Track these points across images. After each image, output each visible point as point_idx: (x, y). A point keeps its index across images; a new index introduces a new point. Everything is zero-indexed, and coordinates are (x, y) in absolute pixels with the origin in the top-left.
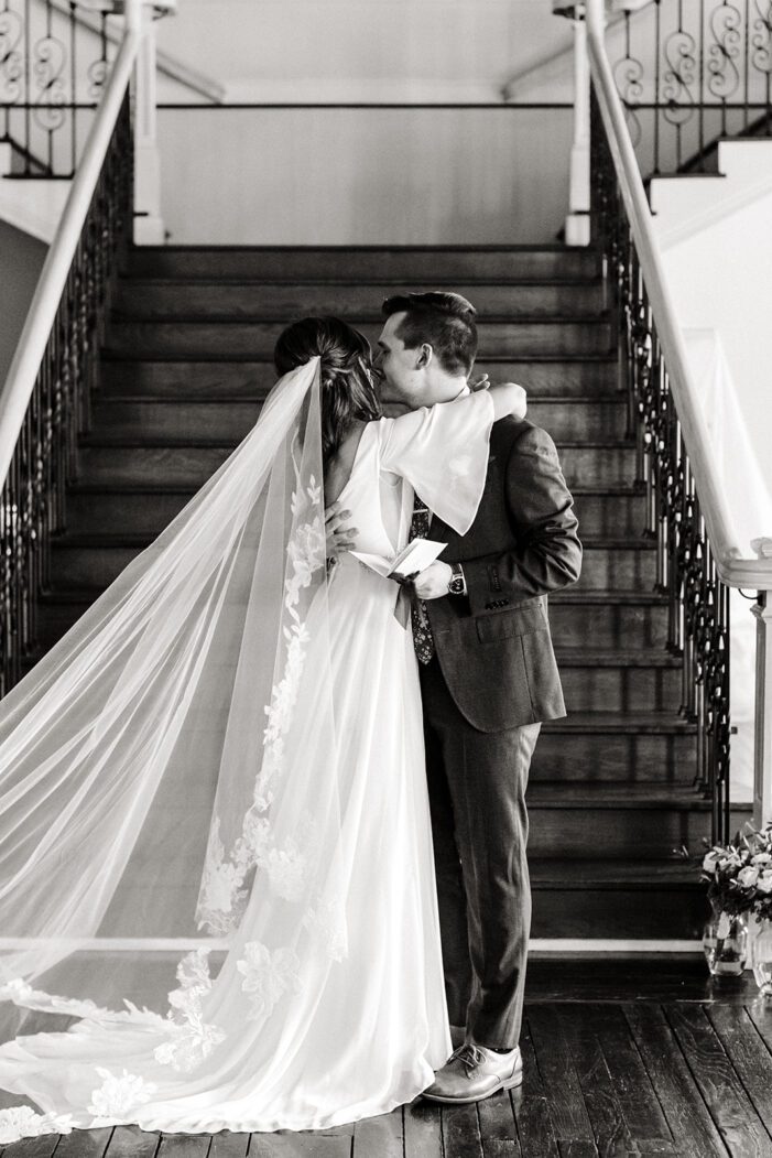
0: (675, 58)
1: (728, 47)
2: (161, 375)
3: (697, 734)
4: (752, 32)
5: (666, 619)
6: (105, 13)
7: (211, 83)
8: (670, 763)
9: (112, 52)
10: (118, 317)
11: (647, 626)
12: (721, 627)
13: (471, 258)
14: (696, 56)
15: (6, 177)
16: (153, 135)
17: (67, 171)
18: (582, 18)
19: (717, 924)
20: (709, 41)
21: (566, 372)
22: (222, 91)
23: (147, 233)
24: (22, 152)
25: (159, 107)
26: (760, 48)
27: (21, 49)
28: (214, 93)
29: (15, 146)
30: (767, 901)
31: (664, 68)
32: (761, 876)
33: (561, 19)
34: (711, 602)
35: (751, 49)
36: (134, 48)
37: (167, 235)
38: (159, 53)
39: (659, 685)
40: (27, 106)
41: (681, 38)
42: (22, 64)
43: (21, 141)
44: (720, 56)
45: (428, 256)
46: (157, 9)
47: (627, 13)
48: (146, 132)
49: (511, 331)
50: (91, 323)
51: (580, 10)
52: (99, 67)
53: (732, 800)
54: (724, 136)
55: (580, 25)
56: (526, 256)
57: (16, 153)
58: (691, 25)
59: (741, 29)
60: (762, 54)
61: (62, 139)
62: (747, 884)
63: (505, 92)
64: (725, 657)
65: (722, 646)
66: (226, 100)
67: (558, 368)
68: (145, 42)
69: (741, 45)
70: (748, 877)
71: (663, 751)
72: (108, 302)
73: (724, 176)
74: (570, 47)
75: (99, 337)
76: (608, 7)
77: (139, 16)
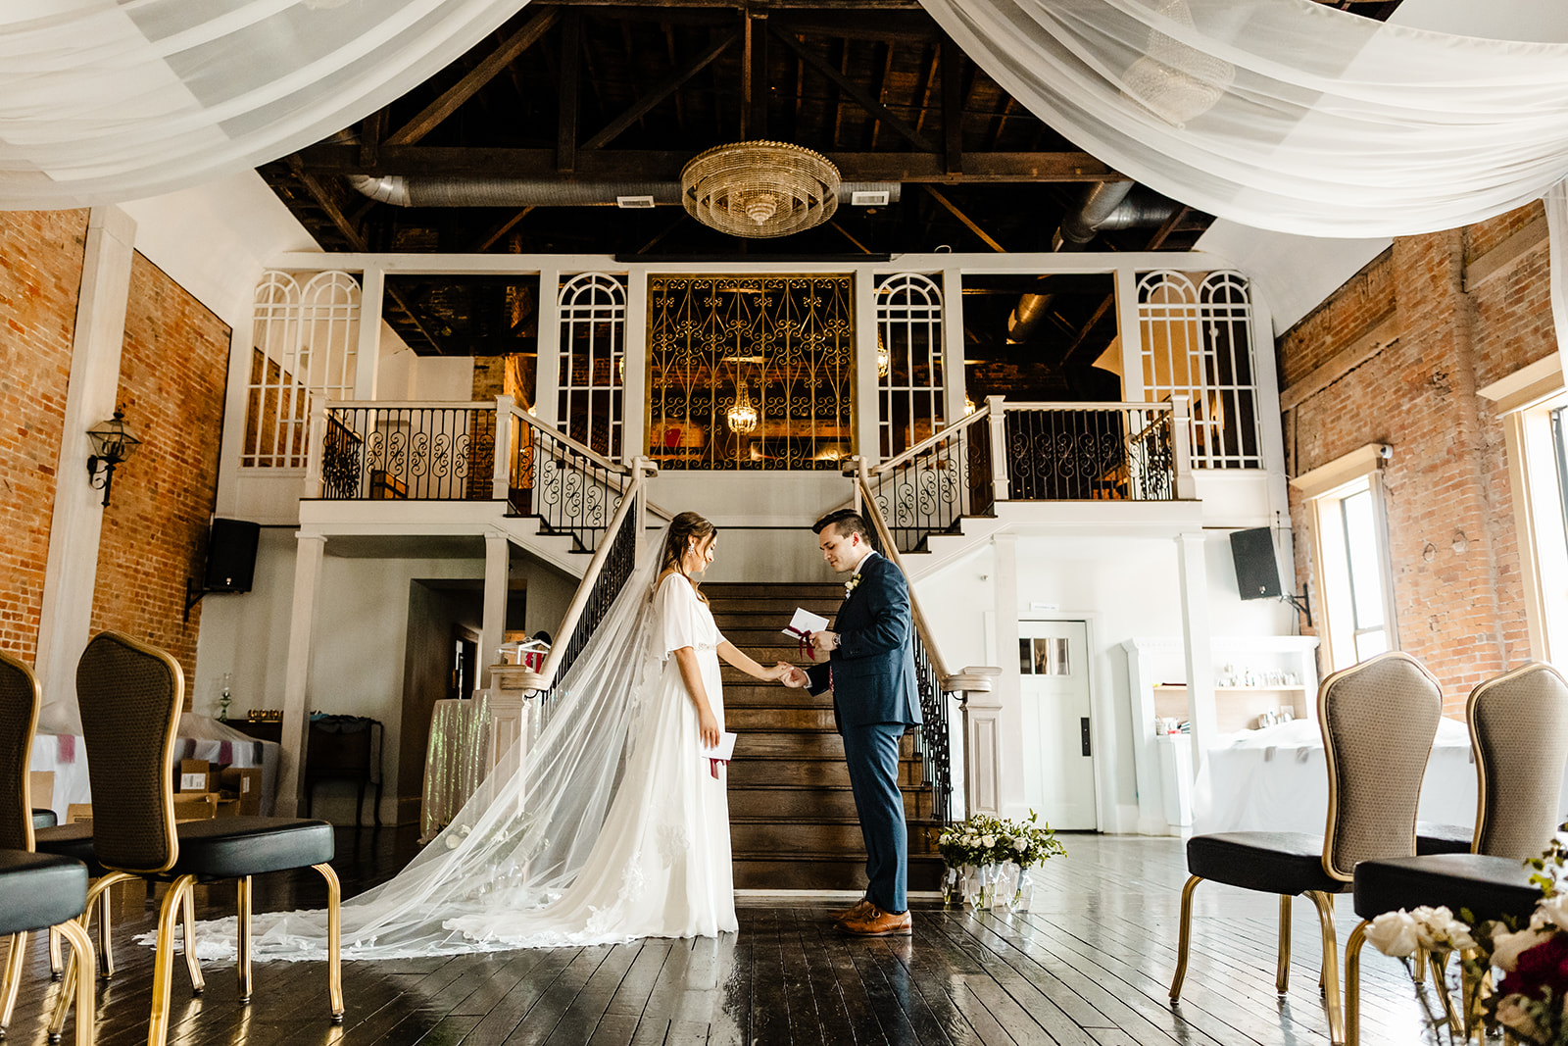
0: (904, 496)
3: (931, 791)
4: (941, 484)
5: (912, 741)
6: (622, 474)
8: (917, 808)
12: (944, 720)
13: (803, 589)
14: (915, 493)
15: (570, 552)
18: (857, 476)
19: (948, 875)
20: (920, 488)
25: (647, 528)
26: (946, 491)
27: (580, 491)
29: (576, 538)
30: (976, 853)
31: (898, 501)
32: (972, 839)
33: (845, 477)
34: (937, 713)
35: (942, 492)
36: (637, 485)
38: (647, 502)
39: (910, 771)
42: (581, 498)
44: (926, 495)
46: (648, 472)
47: (880, 475)
51: (856, 472)
53: (953, 820)
55: (857, 480)
56: (832, 588)
57: (576, 544)
58: (912, 480)
59: (936, 482)
60: (947, 494)
62: (964, 844)
64: (946, 736)
65: (944, 731)
68: (642, 487)
69: (936, 490)
70: (965, 840)
71: (914, 802)
73: (930, 552)
76: (870, 470)
77: (638, 474)
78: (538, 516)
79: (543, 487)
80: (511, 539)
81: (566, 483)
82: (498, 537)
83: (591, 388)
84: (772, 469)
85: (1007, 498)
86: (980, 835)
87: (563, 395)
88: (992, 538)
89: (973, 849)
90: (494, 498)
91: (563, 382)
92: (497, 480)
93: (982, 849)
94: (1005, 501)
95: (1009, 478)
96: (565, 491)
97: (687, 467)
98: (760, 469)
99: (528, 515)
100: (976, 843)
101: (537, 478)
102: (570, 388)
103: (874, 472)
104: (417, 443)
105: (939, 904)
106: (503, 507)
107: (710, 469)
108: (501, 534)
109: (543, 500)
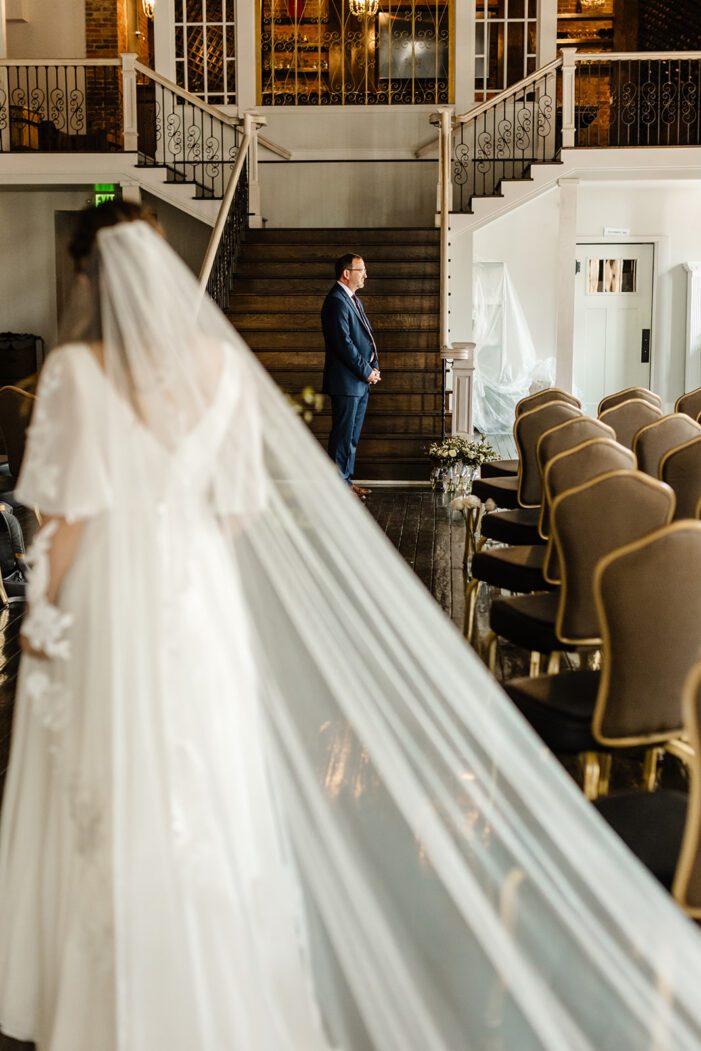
0: (483, 143)
1: (506, 138)
2: (259, 285)
4: (517, 132)
7: (284, 151)
9: (241, 137)
10: (241, 260)
11: (436, 380)
13: (390, 233)
14: (492, 142)
15: (194, 198)
16: (257, 179)
17: (220, 196)
19: (436, 471)
20: (498, 136)
21: (423, 283)
22: (290, 155)
23: (254, 222)
24: (201, 187)
25: (259, 162)
26: (520, 139)
27: (200, 142)
28: (286, 156)
29: (198, 185)
30: (446, 460)
31: (478, 147)
33: (432, 125)
35: (516, 139)
36: (248, 141)
37: (264, 221)
40: (203, 162)
41: (485, 135)
42: (200, 148)
43: (200, 182)
44: (502, 142)
45: (373, 232)
46: (258, 124)
47: (462, 124)
48: (254, 178)
49: (404, 265)
50: (229, 263)
52: (234, 149)
54: (504, 179)
55: (440, 129)
57: (198, 188)
58: (490, 129)
59: (512, 131)
60: (521, 141)
61: (218, 181)
63: (416, 154)
66: (292, 159)
67: (420, 281)
68: (253, 139)
69: (511, 138)
72: (236, 255)
73: (503, 197)
74: (437, 139)
75: (233, 269)
76: (454, 118)
77: (250, 128)
78: (164, 165)
79: (167, 139)
80: (144, 188)
81: (187, 135)
82: (131, 186)
83: (205, 24)
84: (374, 104)
85: (573, 145)
86: (449, 449)
87: (179, 30)
88: (558, 182)
89: (443, 458)
90: (126, 149)
91: (179, 19)
92: (128, 133)
93: (449, 457)
94: (571, 148)
95: (576, 126)
96: (187, 143)
97: (296, 101)
98: (363, 103)
99: (155, 165)
100: (445, 454)
101: (161, 131)
102: (185, 24)
103: (458, 121)
104: (55, 99)
105: (428, 489)
106: (134, 158)
107: (317, 104)
108: (134, 183)
109: (168, 150)
